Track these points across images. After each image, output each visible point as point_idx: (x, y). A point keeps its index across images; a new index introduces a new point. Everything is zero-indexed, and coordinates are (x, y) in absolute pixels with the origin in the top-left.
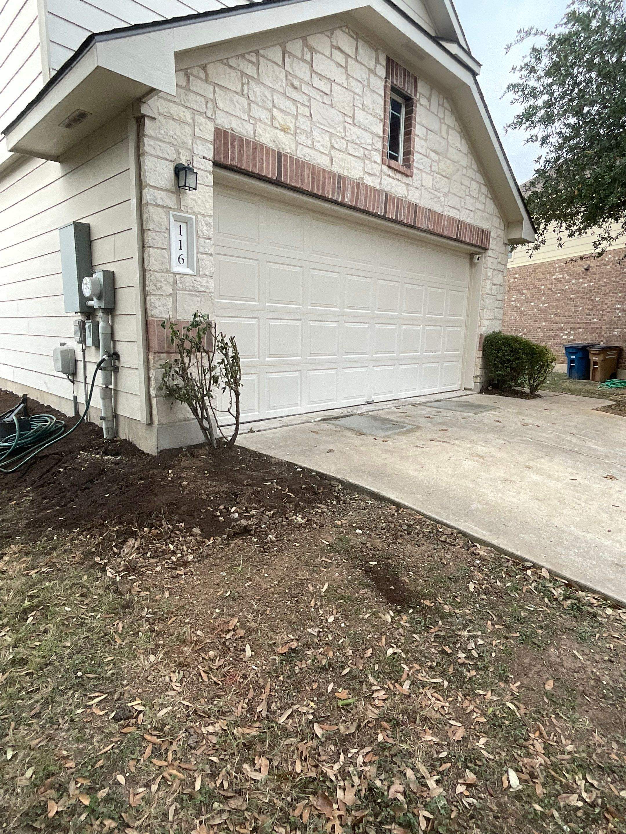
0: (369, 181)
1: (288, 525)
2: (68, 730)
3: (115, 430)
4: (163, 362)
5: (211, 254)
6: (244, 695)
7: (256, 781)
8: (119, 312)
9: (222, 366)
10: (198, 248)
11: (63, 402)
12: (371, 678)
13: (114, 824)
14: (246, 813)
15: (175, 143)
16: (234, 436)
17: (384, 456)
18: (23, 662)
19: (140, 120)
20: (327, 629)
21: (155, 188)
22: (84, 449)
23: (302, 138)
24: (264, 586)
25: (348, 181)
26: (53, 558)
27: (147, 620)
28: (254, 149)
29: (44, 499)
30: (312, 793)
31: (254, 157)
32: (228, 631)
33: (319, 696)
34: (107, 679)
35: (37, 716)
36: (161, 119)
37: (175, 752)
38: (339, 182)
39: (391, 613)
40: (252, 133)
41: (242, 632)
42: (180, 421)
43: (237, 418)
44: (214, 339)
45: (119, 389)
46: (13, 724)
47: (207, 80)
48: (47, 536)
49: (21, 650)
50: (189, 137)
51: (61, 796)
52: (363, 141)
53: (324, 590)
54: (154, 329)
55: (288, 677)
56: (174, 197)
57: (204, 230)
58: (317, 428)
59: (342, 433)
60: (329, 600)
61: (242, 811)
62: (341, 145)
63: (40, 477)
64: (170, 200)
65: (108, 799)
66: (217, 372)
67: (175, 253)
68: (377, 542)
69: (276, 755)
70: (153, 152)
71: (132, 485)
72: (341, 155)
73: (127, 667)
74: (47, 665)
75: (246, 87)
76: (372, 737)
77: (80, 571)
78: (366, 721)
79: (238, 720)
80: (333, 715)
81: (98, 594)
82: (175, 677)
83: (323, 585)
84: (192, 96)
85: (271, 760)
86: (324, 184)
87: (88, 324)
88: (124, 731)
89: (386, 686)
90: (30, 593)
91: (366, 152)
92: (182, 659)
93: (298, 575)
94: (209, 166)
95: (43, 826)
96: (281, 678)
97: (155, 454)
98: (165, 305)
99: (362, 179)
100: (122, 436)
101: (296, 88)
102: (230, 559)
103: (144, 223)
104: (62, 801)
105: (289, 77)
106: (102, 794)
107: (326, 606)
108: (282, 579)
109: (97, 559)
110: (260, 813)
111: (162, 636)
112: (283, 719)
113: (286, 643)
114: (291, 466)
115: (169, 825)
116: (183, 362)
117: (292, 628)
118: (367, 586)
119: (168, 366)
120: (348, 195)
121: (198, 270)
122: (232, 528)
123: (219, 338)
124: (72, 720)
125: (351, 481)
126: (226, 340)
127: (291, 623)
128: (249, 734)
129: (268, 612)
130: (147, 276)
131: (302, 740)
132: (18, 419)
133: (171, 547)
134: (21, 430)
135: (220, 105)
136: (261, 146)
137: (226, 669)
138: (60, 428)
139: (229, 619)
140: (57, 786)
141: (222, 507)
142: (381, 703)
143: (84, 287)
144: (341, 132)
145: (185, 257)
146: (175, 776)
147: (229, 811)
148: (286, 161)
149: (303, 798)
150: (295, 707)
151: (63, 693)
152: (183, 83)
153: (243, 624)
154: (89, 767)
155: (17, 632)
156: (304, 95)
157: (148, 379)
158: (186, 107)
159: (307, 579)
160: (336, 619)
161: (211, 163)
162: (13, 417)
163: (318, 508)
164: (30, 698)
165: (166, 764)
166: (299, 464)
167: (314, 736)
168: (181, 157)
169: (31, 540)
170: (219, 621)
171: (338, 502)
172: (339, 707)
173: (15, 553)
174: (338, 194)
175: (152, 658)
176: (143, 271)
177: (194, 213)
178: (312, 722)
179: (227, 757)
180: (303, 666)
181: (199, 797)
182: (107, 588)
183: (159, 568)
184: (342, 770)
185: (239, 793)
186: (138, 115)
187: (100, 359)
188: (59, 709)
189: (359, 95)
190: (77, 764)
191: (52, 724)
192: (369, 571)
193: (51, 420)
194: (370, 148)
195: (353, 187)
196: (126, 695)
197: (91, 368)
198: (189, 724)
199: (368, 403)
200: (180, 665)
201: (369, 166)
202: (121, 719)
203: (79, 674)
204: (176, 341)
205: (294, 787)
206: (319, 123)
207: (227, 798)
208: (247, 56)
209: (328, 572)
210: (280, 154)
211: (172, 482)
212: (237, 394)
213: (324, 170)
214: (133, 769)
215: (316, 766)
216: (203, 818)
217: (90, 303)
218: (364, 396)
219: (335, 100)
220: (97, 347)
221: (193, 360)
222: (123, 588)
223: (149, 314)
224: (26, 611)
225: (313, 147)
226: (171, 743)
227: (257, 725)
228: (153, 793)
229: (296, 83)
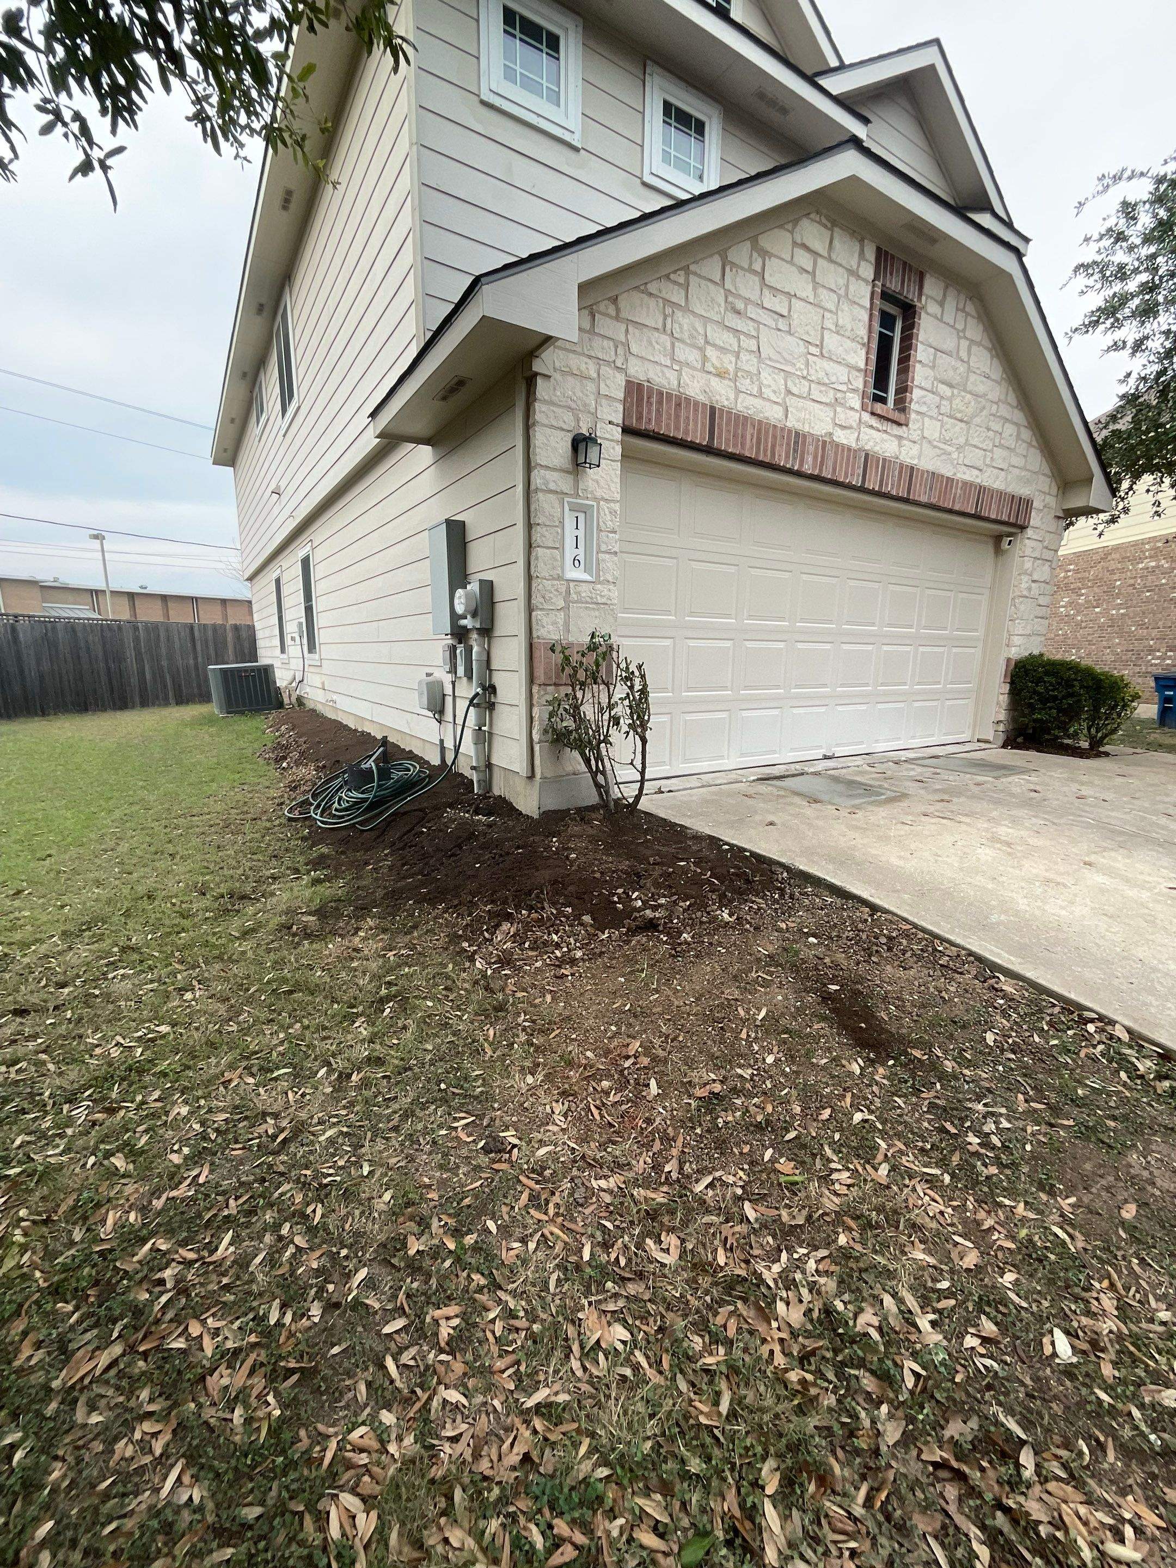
0: (842, 437)
1: (710, 923)
2: (430, 1153)
3: (487, 784)
4: (550, 698)
5: (616, 553)
6: (648, 1146)
7: (663, 1265)
8: (497, 633)
9: (626, 702)
10: (599, 546)
11: (428, 746)
12: (828, 1151)
13: (483, 1282)
14: (649, 1304)
15: (574, 406)
16: (638, 798)
17: (851, 834)
18: (380, 1061)
19: (531, 381)
20: (763, 1073)
21: (547, 468)
22: (451, 806)
23: (744, 384)
24: (676, 1003)
25: (809, 440)
26: (414, 938)
27: (524, 1029)
28: (678, 405)
29: (405, 864)
30: (740, 1298)
31: (677, 416)
32: (628, 1057)
33: (752, 1163)
34: (476, 1098)
35: (396, 1129)
36: (557, 376)
37: (557, 1206)
38: (796, 443)
39: (860, 1060)
40: (676, 383)
41: (645, 1061)
42: (568, 775)
43: (643, 773)
44: (615, 666)
45: (495, 731)
46: (369, 1134)
47: (617, 318)
48: (407, 911)
49: (378, 1047)
50: (592, 397)
51: (422, 1233)
52: (833, 379)
53: (760, 1017)
54: (540, 654)
55: (709, 1131)
56: (570, 478)
57: (608, 521)
58: (751, 791)
59: (788, 800)
60: (767, 1032)
61: (645, 1301)
62: (799, 387)
63: (401, 838)
64: (563, 483)
65: (476, 1248)
66: (618, 710)
67: (570, 553)
68: (840, 957)
69: (690, 1234)
70: (546, 422)
71: (508, 854)
72: (801, 403)
73: (499, 1086)
74: (406, 1070)
75: (669, 320)
76: (829, 1236)
77: (444, 957)
78: (821, 1212)
79: (640, 1178)
80: (772, 1195)
81: (466, 990)
82: (558, 1108)
83: (759, 1010)
84: (598, 341)
85: (683, 1241)
86: (773, 446)
87: (460, 649)
88: (496, 1166)
89: (851, 1166)
90: (388, 979)
91: (839, 395)
92: (566, 1086)
93: (723, 993)
94: (617, 433)
95: (402, 1264)
96: (698, 1131)
97: (536, 816)
98: (555, 623)
99: (831, 434)
100: (496, 792)
101: (739, 313)
102: (631, 960)
103: (532, 515)
104: (423, 1239)
105: (730, 299)
106: (470, 1240)
107: (763, 1040)
108: (701, 995)
109: (465, 944)
110: (668, 1309)
111: (543, 1052)
112: (699, 1188)
113: (705, 1085)
114: (714, 841)
115: (549, 1298)
116: (575, 697)
117: (715, 1065)
118: (824, 1018)
119: (556, 702)
120: (809, 459)
121: (598, 576)
122: (634, 920)
123: (623, 665)
124: (434, 1142)
125: (801, 867)
126: (633, 668)
127: (712, 1057)
128: (654, 1200)
129: (681, 1039)
130: (534, 585)
131: (727, 1221)
132: (377, 765)
133: (555, 937)
134: (379, 780)
135: (634, 349)
136: (688, 400)
137: (624, 1107)
138: (424, 779)
139: (628, 1040)
140: (418, 1219)
141: (620, 891)
142: (844, 1190)
143: (456, 601)
144: (801, 370)
145: (581, 558)
146: (558, 1237)
147: (627, 1297)
148: (721, 418)
149: (729, 1303)
150: (717, 1174)
151: (424, 1107)
152: (587, 326)
153: (647, 1049)
154: (455, 1204)
155: (373, 1024)
156: (750, 322)
157: (531, 719)
158: (590, 357)
159: (736, 1000)
160: (777, 1060)
161: (620, 430)
162: (371, 763)
163: (753, 902)
164: (388, 1107)
165: (545, 1218)
166: (726, 839)
167: (744, 1219)
168: (581, 424)
169: (390, 914)
170: (615, 1042)
171: (782, 895)
172: (780, 1184)
173: (372, 929)
174: (795, 459)
175: (530, 1079)
176: (529, 578)
177: (595, 499)
178: (739, 1199)
179: (624, 1225)
180: (730, 1118)
181: (588, 1270)
182: (476, 982)
183: (538, 964)
184: (784, 1275)
185: (640, 1275)
186: (528, 374)
187: (473, 693)
188: (420, 1126)
189: (831, 311)
190: (441, 1197)
191: (413, 1142)
192: (826, 998)
193: (414, 769)
194: (844, 388)
195: (817, 448)
196: (497, 1121)
197: (462, 705)
198: (575, 1172)
199: (827, 757)
200: (564, 1094)
201: (842, 416)
202: (491, 1152)
203: (443, 1086)
204: (568, 671)
205: (716, 1284)
206: (770, 359)
207: (623, 1279)
208: (672, 276)
209: (766, 993)
210: (713, 409)
211: (556, 853)
212: (644, 741)
213: (775, 426)
214: (506, 1217)
215: (747, 1262)
216: (593, 1299)
217: (463, 622)
218: (821, 747)
219: (795, 323)
220: (470, 678)
221: (588, 695)
222: (496, 985)
223: (535, 635)
224: (383, 1001)
225: (760, 395)
226: (553, 1194)
227: (665, 1189)
228: (531, 1252)
229: (740, 305)
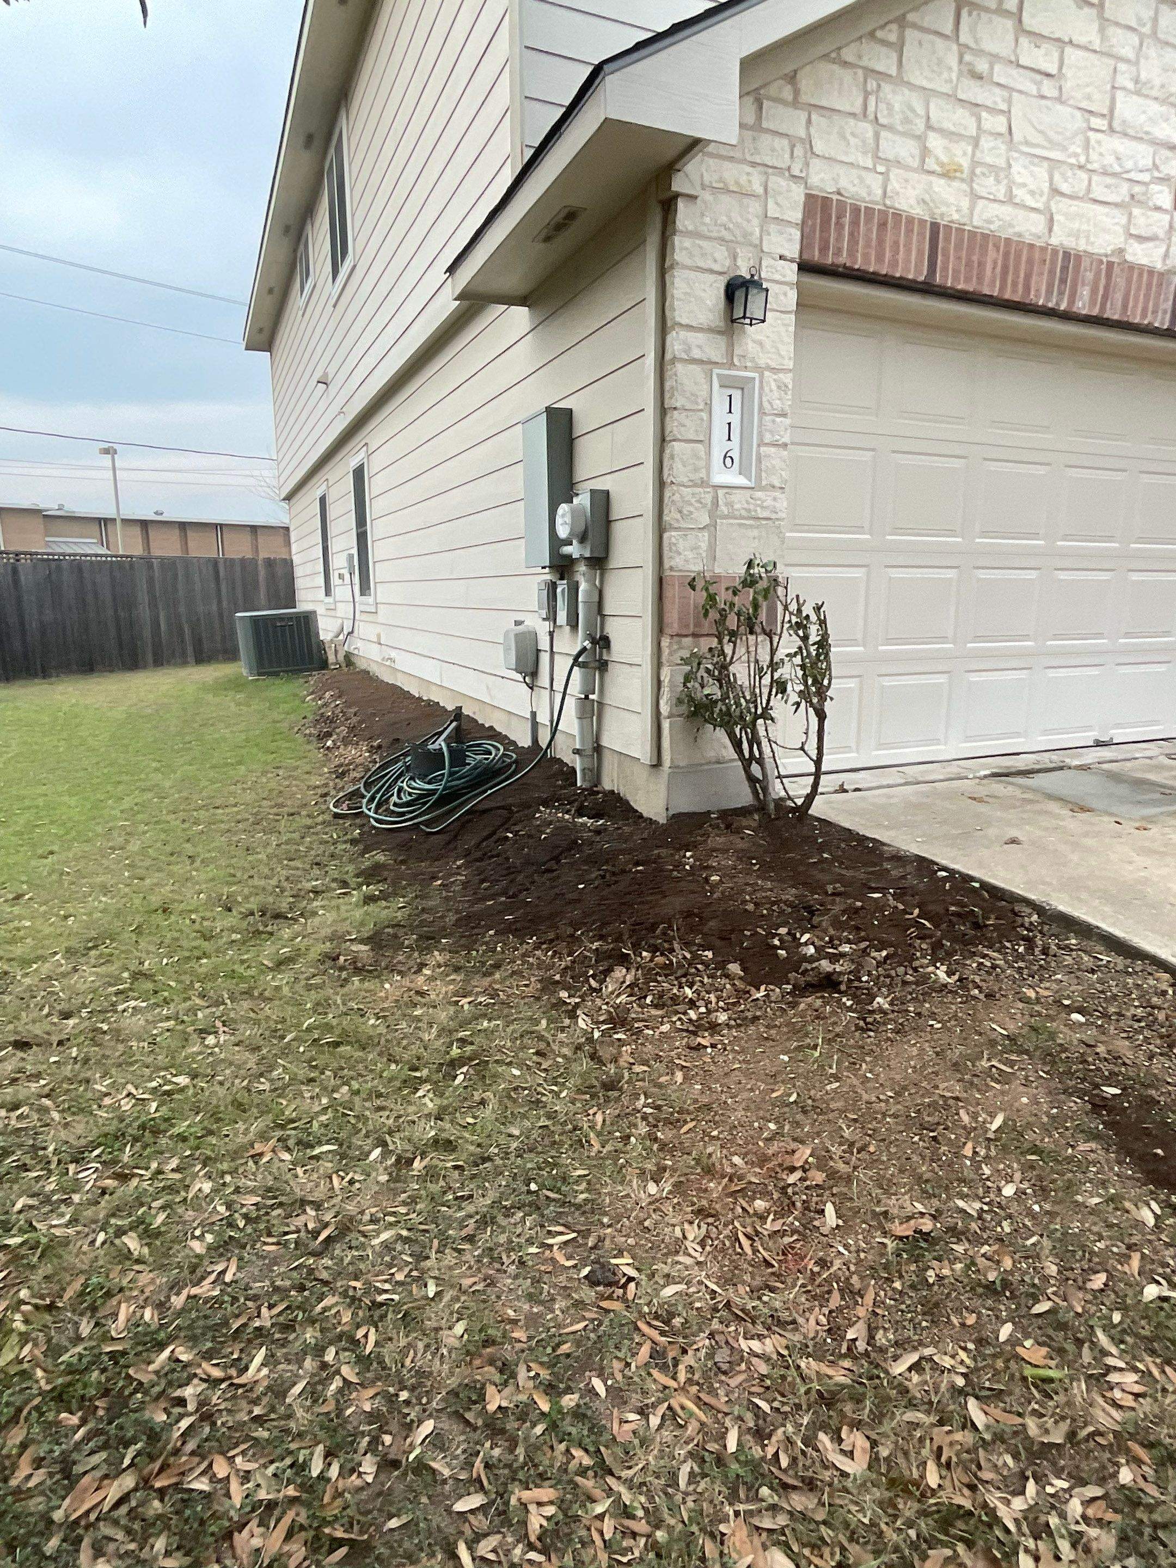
0: (1138, 254)
1: (917, 983)
2: (516, 1277)
3: (595, 774)
4: (686, 654)
5: (785, 445)
6: (823, 1299)
7: (844, 1475)
8: (615, 562)
9: (798, 660)
10: (761, 435)
11: (514, 721)
12: (1102, 1338)
13: (587, 1461)
14: (822, 1528)
15: (728, 236)
16: (810, 798)
17: (1141, 861)
18: (448, 1146)
19: (669, 205)
20: (1000, 1209)
21: (689, 327)
22: (546, 803)
23: (986, 185)
24: (865, 1097)
25: (1085, 263)
26: (495, 982)
27: (645, 1118)
28: (883, 225)
29: (483, 881)
30: (962, 1539)
31: (881, 242)
32: (792, 1169)
33: (980, 1342)
34: (578, 1207)
35: (470, 1239)
36: (706, 196)
37: (690, 1369)
38: (1065, 269)
39: (1154, 1205)
40: (879, 192)
41: (818, 1177)
42: (709, 763)
43: (818, 762)
44: (780, 608)
45: (607, 701)
46: (436, 1242)
47: (795, 103)
48: (487, 943)
49: (448, 1126)
50: (756, 222)
51: (505, 1384)
52: (1129, 165)
53: (994, 1127)
54: (673, 593)
55: (913, 1287)
56: (721, 341)
57: (775, 398)
58: (982, 791)
59: (1037, 807)
61: (817, 1523)
62: (1073, 183)
63: (478, 845)
64: (712, 348)
65: (578, 1414)
66: (785, 672)
67: (719, 446)
68: (1122, 1046)
69: (886, 1436)
70: (688, 262)
71: (623, 871)
72: (1075, 207)
73: (610, 1194)
74: (485, 1159)
75: (872, 100)
76: (1104, 1467)
77: (535, 1010)
78: (1091, 1429)
79: (811, 1343)
80: (1010, 1393)
81: (564, 1057)
82: (693, 1232)
83: (993, 1116)
84: (766, 140)
85: (874, 1444)
86: (1028, 277)
87: (562, 586)
88: (604, 1304)
89: (1140, 1366)
90: (461, 1035)
91: (1137, 189)
92: (704, 1202)
93: (936, 1087)
94: (790, 272)
95: (480, 1423)
96: (897, 1285)
97: (662, 820)
98: (695, 548)
99: (1121, 251)
100: (607, 784)
101: (980, 78)
102: (797, 1031)
103: (667, 395)
104: (507, 1391)
105: (967, 58)
106: (569, 1401)
107: (997, 1161)
108: (905, 1088)
109: (564, 994)
110: (851, 1540)
111: (671, 1151)
112: (899, 1368)
113: (909, 1218)
114: (925, 865)
115: (679, 1497)
116: (722, 653)
117: (924, 1191)
118: (1094, 1136)
119: (695, 660)
120: (1084, 292)
121: (759, 478)
122: (803, 974)
123: (793, 607)
124: (522, 1263)
125: (1061, 908)
126: (807, 610)
127: (919, 1179)
128: (830, 1377)
129: (872, 1149)
130: (667, 494)
131: (941, 1423)
132: (448, 746)
133: (688, 992)
134: (451, 766)
135: (819, 147)
136: (897, 216)
137: (787, 1240)
138: (510, 765)
139: (794, 1145)
140: (499, 1364)
141: (783, 931)
142: (1129, 1401)
143: (559, 521)
144: (1076, 155)
145: (735, 454)
146: (692, 1414)
147: (790, 1513)
148: (947, 239)
149: (945, 1545)
150: (927, 1352)
151: (508, 1212)
152: (750, 119)
153: (823, 1160)
154: (549, 1350)
155: (441, 1095)
156: (997, 90)
157: (659, 683)
158: (754, 164)
159: (957, 1099)
160: (1020, 1193)
161: (795, 266)
162: (441, 743)
163: (984, 956)
164: (460, 1208)
165: (673, 1384)
166: (942, 862)
167: (968, 1424)
168: (739, 262)
169: (464, 947)
170: (774, 1147)
171: (1030, 947)
172: (1025, 1379)
173: (439, 966)
174: (1061, 293)
175: (652, 1188)
176: (661, 485)
177: (757, 368)
178: (961, 1392)
179: (786, 1409)
180: (944, 1272)
181: (735, 1466)
182: (578, 1048)
183: (665, 1028)
184: (1031, 1516)
185: (810, 1485)
186: (667, 195)
187: (579, 648)
188: (502, 1239)
189: (1127, 61)
190: (530, 1338)
191: (493, 1259)
192: (1099, 1105)
193: (497, 752)
194: (1146, 177)
195: (1098, 273)
196: (607, 1242)
197: (563, 665)
198: (715, 1325)
199: (1099, 744)
200: (701, 1213)
201: (1141, 221)
202: (599, 1284)
203: (533, 1187)
204: (714, 615)
205: (924, 1513)
206: (1027, 143)
207: (785, 1486)
208: (879, 34)
209: (1004, 1093)
210: (935, 227)
211: (691, 873)
212: (821, 716)
213: (1028, 246)
214: (619, 1377)
215: (972, 1488)
216: (741, 1507)
217: (567, 550)
218: (1089, 728)
219: (1067, 86)
220: (574, 625)
221: (741, 650)
222: (606, 1052)
223: (667, 565)
224: (454, 1064)
225: (1010, 199)
226: (685, 1352)
227: (847, 1363)
228: (653, 1430)
229: (982, 66)
